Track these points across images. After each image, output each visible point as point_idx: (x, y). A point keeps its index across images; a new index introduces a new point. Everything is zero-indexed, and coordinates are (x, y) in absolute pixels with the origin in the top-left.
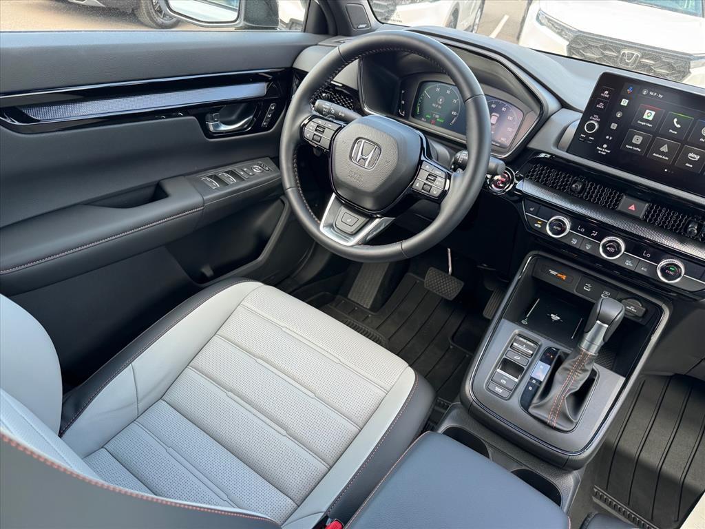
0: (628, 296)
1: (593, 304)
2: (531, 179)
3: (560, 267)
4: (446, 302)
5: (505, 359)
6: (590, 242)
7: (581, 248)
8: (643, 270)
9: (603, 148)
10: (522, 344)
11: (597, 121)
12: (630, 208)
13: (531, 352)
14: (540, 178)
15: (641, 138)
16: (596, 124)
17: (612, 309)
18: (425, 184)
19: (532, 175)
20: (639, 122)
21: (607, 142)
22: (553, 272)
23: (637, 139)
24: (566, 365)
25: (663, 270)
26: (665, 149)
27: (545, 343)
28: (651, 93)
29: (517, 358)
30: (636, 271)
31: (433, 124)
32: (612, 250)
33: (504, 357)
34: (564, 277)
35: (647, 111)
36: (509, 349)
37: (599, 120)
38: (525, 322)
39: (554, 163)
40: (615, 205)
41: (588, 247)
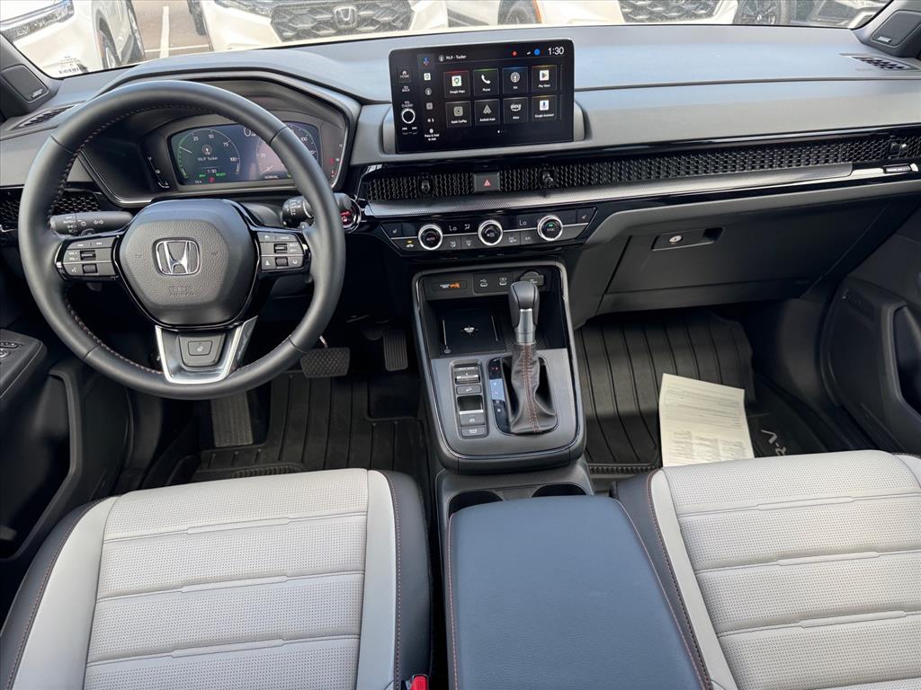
0: (522, 272)
1: (507, 296)
2: (374, 199)
3: (448, 277)
4: (339, 381)
5: (459, 398)
6: (469, 237)
7: (464, 248)
8: (527, 240)
9: (430, 134)
10: (463, 373)
11: (410, 108)
12: (486, 184)
13: (477, 376)
14: (383, 194)
15: (461, 109)
16: (411, 111)
17: (527, 291)
18: (276, 258)
19: (374, 195)
20: (451, 92)
21: (431, 125)
22: (445, 286)
23: (459, 111)
24: (515, 368)
25: (544, 231)
26: (487, 110)
27: (483, 359)
28: (447, 58)
29: (469, 390)
30: (523, 243)
31: (214, 182)
32: (492, 235)
33: (457, 396)
34: (457, 285)
35: (453, 78)
36: (456, 386)
37: (411, 105)
38: (447, 351)
39: (390, 170)
40: (470, 188)
41: (469, 243)
